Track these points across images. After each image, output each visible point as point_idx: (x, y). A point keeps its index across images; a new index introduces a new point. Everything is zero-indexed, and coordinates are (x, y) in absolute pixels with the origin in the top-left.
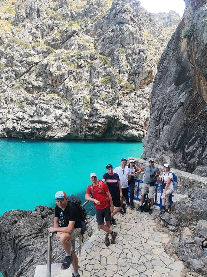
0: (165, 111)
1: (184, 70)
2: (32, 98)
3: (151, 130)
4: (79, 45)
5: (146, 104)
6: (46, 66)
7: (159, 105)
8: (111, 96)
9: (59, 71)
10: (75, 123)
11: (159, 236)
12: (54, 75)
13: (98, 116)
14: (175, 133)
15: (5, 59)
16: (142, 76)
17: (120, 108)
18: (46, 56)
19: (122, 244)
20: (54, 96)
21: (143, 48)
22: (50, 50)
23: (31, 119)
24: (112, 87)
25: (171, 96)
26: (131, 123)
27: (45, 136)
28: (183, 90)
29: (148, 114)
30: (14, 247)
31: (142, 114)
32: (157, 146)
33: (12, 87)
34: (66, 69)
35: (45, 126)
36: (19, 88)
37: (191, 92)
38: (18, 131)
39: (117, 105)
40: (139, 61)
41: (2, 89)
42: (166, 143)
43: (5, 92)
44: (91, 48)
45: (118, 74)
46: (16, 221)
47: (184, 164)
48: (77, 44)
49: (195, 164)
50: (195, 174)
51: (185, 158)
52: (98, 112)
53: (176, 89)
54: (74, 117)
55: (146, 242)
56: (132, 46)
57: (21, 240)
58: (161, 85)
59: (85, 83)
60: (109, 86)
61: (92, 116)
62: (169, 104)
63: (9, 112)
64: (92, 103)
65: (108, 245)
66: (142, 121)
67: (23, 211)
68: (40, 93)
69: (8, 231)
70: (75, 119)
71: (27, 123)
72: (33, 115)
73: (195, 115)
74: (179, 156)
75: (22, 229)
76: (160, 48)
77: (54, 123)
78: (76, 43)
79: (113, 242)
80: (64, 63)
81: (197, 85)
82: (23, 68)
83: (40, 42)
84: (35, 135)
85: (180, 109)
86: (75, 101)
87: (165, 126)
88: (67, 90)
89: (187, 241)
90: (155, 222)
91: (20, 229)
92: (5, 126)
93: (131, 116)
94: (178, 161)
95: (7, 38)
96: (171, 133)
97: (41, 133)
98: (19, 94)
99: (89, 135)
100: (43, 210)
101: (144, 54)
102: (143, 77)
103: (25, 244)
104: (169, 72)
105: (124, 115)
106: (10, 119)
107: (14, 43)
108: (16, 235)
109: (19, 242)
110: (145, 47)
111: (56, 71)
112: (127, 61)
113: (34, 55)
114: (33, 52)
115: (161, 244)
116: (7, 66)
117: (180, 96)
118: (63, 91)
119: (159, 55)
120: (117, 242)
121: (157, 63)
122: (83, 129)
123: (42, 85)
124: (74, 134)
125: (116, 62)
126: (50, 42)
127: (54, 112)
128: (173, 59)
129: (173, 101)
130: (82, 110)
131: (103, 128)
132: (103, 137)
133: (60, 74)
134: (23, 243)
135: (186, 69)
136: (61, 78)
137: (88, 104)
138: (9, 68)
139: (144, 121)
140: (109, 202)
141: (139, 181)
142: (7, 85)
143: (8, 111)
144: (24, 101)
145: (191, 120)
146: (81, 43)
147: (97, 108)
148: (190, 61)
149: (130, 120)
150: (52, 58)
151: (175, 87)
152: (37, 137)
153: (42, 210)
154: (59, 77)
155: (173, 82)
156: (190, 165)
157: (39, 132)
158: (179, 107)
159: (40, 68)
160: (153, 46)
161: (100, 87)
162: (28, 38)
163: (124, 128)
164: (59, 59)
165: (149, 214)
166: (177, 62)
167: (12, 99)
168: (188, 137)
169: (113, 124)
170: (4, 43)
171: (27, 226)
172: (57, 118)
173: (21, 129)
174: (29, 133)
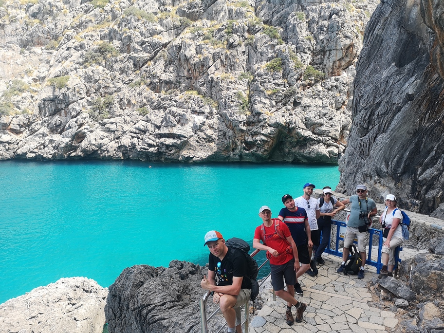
0: (378, 110)
1: (412, 38)
2: (159, 99)
3: (353, 144)
4: (230, 11)
5: (342, 102)
6: (180, 47)
7: (369, 100)
8: (283, 90)
9: (199, 55)
10: (225, 135)
11: (378, 314)
12: (192, 62)
13: (262, 123)
14: (399, 148)
15: (119, 40)
16: (336, 56)
17: (299, 109)
18: (179, 32)
19: (315, 324)
20: (192, 94)
21: (338, 8)
22: (185, 22)
23: (157, 131)
24: (284, 76)
25: (390, 85)
26: (317, 134)
27: (178, 157)
28: (411, 74)
29: (346, 118)
30: (140, 320)
31: (336, 119)
32: (365, 169)
33: (129, 83)
34: (210, 50)
35: (178, 142)
36: (140, 84)
37: (427, 77)
38: (139, 150)
39: (292, 105)
40: (330, 30)
41: (115, 87)
42: (381, 164)
43: (119, 91)
44: (249, 14)
45: (294, 53)
46: (141, 282)
47: (415, 201)
48: (227, 10)
49: (436, 199)
50: (437, 217)
51: (417, 190)
52: (261, 117)
53: (398, 73)
54: (223, 127)
55: (355, 323)
56: (318, 6)
57: (150, 311)
58: (372, 66)
59: (240, 71)
60: (279, 74)
61: (251, 124)
62: (386, 98)
63: (125, 121)
64: (251, 102)
65: (291, 323)
66: (337, 130)
67: (151, 267)
68: (170, 91)
69: (131, 296)
70: (225, 129)
71: (151, 137)
72: (160, 124)
73: (436, 115)
74: (407, 185)
75: (152, 293)
76: (366, 6)
77: (191, 136)
78: (225, 8)
79: (300, 319)
80: (207, 41)
81: (438, 64)
82: (145, 53)
83: (169, 11)
84: (163, 157)
85: (407, 106)
86: (224, 100)
87: (380, 136)
88: (212, 84)
89: (432, 325)
90: (370, 291)
91: (149, 294)
92: (120, 143)
93: (316, 122)
94: (404, 195)
95: (122, 8)
96: (390, 146)
97: (172, 152)
98: (140, 94)
99: (247, 155)
100: (182, 268)
101: (339, 17)
102: (338, 56)
103: (157, 317)
104: (385, 44)
105: (304, 120)
106: (127, 132)
107: (132, 16)
108: (143, 302)
109: (147, 314)
110: (340, 6)
111: (195, 55)
112: (310, 31)
113: (162, 32)
114: (159, 28)
115: (383, 328)
116: (122, 51)
117: (407, 85)
118: (205, 85)
119: (365, 17)
120: (306, 320)
121: (361, 32)
122: (236, 146)
123: (173, 78)
124: (223, 153)
125: (290, 34)
126: (185, 9)
127: (191, 119)
128: (393, 21)
129: (394, 93)
130: (235, 114)
131: (270, 143)
132: (269, 158)
133: (200, 60)
134: (153, 316)
135: (417, 38)
136: (203, 66)
137: (245, 105)
138: (125, 54)
139: (340, 131)
140: (292, 254)
141: (339, 224)
142: (123, 81)
143: (124, 119)
144: (147, 103)
145: (428, 124)
146: (233, 8)
147: (260, 111)
148: (424, 22)
149: (314, 129)
150: (189, 35)
151: (396, 68)
152: (166, 159)
153: (180, 267)
154: (200, 64)
155: (393, 60)
156: (426, 202)
157: (170, 151)
158: (405, 102)
159: (170, 51)
160: (355, 4)
161: (265, 77)
162: (152, 6)
163: (305, 142)
164: (199, 36)
165: (359, 278)
166: (399, 26)
167: (129, 102)
168: (422, 154)
169: (286, 137)
170: (116, 17)
171: (159, 289)
172: (197, 129)
173: (143, 147)
174: (155, 153)
